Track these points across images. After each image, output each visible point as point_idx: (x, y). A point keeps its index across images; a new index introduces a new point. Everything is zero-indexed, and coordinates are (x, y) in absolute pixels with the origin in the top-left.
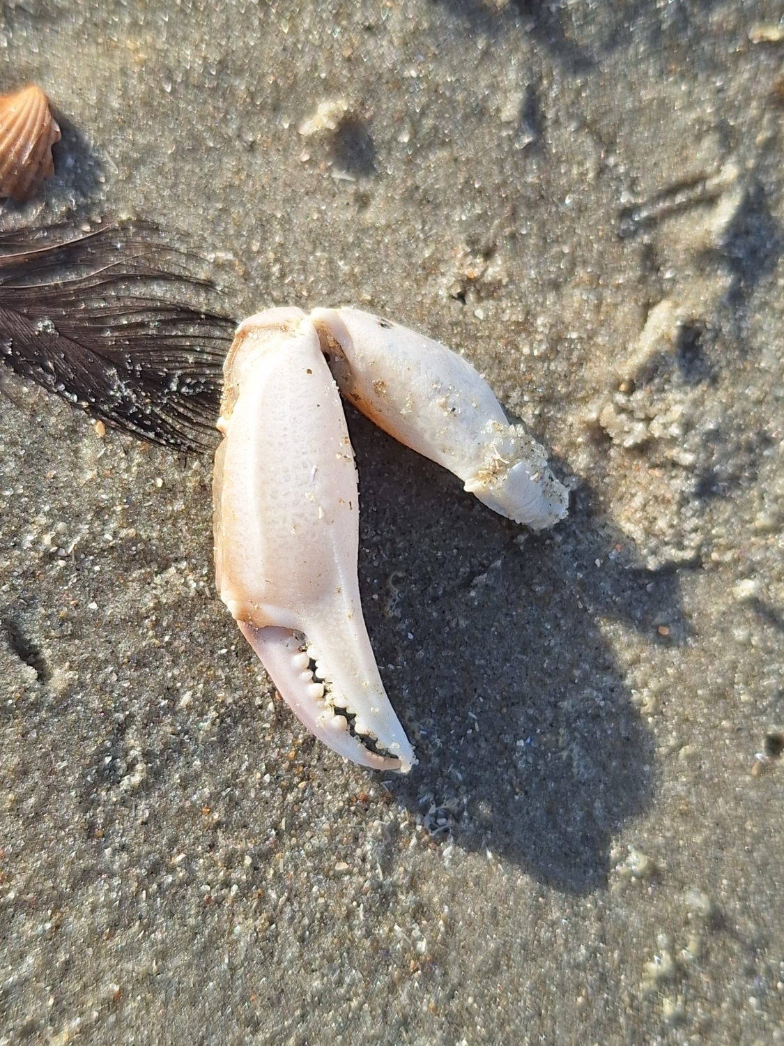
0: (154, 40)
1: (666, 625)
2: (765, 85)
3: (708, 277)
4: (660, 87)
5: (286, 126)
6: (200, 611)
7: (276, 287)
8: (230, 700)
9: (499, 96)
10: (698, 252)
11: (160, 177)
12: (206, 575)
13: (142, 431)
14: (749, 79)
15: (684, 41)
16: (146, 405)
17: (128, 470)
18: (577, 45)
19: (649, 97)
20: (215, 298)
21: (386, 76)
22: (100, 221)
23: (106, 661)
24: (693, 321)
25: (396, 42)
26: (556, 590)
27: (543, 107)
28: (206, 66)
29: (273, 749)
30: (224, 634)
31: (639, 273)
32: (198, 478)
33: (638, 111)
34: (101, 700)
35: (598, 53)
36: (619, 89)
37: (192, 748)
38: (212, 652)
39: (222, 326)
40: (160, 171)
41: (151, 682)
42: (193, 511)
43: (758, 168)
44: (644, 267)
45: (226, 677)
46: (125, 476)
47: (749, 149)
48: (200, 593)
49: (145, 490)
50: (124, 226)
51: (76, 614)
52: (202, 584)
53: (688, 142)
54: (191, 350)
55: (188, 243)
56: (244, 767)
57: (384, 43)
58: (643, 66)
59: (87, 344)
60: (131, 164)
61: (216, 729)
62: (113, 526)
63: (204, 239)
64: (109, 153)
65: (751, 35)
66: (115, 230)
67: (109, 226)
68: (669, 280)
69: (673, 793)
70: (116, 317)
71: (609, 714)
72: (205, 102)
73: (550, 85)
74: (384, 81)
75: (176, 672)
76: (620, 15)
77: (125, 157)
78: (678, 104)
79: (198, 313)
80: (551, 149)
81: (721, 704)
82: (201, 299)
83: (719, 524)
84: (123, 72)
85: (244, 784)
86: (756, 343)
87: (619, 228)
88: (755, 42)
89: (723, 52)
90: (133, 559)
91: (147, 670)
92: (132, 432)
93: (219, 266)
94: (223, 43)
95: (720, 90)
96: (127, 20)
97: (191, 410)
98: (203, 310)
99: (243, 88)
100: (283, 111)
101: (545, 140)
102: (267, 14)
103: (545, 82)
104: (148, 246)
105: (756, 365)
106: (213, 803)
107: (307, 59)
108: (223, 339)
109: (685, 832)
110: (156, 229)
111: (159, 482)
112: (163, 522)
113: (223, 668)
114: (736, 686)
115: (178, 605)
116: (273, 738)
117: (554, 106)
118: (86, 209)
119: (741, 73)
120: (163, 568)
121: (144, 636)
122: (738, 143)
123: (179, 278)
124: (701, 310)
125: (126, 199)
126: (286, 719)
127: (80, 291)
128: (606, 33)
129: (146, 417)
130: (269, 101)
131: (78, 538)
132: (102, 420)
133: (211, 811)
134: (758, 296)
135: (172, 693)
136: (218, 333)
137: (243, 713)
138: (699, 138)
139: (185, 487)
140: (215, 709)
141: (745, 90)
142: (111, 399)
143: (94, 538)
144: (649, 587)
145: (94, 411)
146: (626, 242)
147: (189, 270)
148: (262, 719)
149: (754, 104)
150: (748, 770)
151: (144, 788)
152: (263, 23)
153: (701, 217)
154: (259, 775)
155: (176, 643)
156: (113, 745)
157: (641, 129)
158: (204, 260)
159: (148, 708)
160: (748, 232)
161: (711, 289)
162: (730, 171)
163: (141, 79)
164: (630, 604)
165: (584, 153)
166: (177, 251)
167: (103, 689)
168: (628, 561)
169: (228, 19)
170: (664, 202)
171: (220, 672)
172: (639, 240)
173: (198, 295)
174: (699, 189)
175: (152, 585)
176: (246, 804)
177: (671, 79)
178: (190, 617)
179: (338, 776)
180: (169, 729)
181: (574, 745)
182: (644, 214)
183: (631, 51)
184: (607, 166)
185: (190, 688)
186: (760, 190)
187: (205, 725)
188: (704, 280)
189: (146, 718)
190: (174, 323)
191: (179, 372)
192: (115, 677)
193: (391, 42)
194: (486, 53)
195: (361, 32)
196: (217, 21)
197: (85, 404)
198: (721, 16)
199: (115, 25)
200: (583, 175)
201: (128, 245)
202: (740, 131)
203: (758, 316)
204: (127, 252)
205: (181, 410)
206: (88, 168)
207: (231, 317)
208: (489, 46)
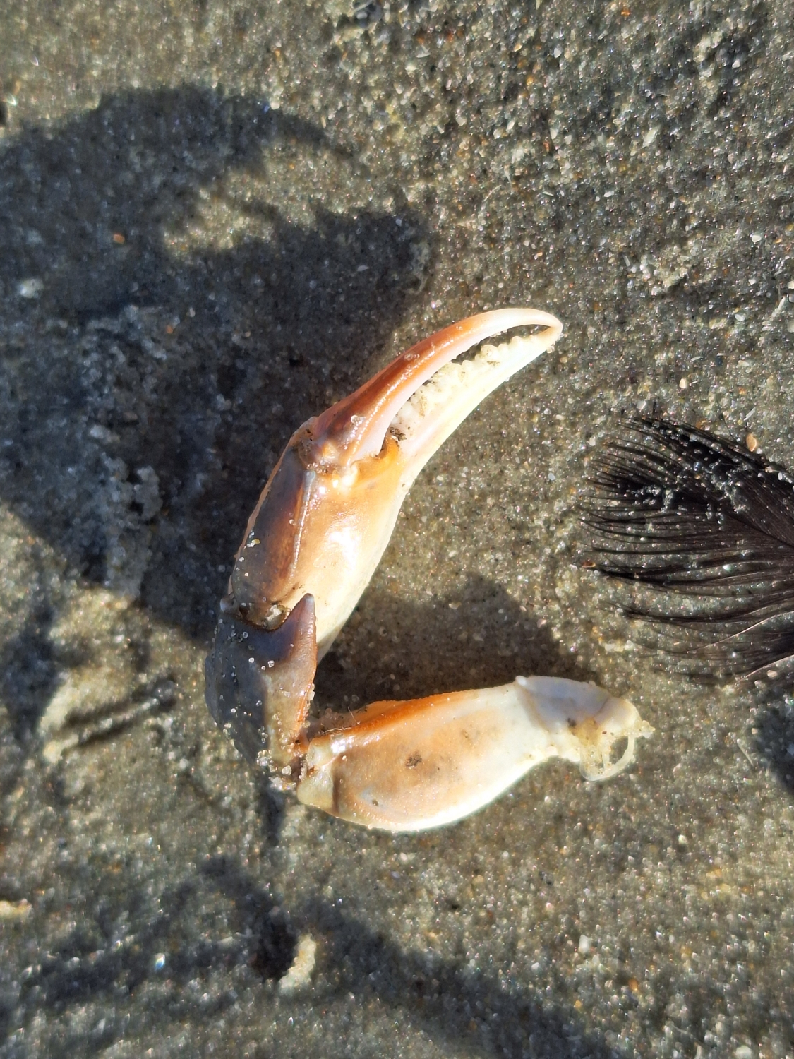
0: (699, 895)
1: (116, 245)
2: (14, 853)
3: (75, 637)
4: (129, 847)
5: (547, 798)
6: (635, 239)
7: (556, 615)
8: (600, 138)
9: (308, 834)
10: (88, 666)
11: (690, 737)
12: (628, 280)
13: (704, 441)
14: (32, 859)
15: (103, 900)
16: (700, 472)
17: (719, 397)
18: (222, 892)
19: (142, 836)
20: (624, 598)
21: (435, 853)
22: (756, 682)
23: (740, 175)
24: (91, 588)
25: (424, 892)
26: (238, 281)
27: (259, 822)
28: (638, 865)
29: (550, 85)
30: (607, 214)
31: (152, 641)
32: (639, 392)
33: (154, 820)
34: (745, 129)
35: (199, 883)
36: (175, 844)
37: (642, 83)
38: (621, 192)
39: (616, 566)
40: (689, 743)
41: (689, 154)
42: (644, 352)
43: (22, 760)
44: (146, 647)
45: (605, 164)
46: (722, 389)
47: (32, 780)
48: (636, 259)
49: (700, 375)
50: (728, 678)
51: (776, 228)
52: (633, 270)
53: (98, 786)
54: (651, 538)
55: (657, 662)
56: (583, 64)
57: (437, 892)
58: (150, 869)
59: (769, 540)
60: (723, 749)
61: (616, 104)
62: (734, 331)
63: (638, 666)
64: (748, 763)
65: (30, 907)
66: (740, 673)
67: (746, 678)
68: (118, 634)
69: (107, 57)
70: (735, 572)
71: (178, 143)
72: (639, 825)
73: (251, 848)
74: (437, 849)
75: (661, 168)
76: (174, 926)
77: (729, 758)
78: (110, 828)
79: (643, 580)
80: (250, 775)
81: (55, 159)
82: (639, 596)
83: (60, 360)
84: (733, 857)
85: (583, 44)
86: (22, 566)
87: (175, 689)
88: (25, 901)
89: (61, 888)
90: (713, 294)
91: (694, 169)
92: (713, 439)
93: (619, 635)
94: (619, 892)
95: (64, 846)
96: (730, 917)
97: (650, 469)
98: (637, 584)
99: (597, 841)
100: (552, 816)
101: (256, 787)
102: (570, 923)
103: (257, 850)
104: (701, 655)
105: (21, 541)
106: (618, 22)
107: (524, 873)
108: (615, 552)
109: (93, 14)
110: (693, 676)
111: (683, 384)
112: (678, 339)
113: (608, 174)
114: (39, 179)
115: (660, 245)
116: (551, 99)
117: (247, 824)
118: (771, 696)
119: (41, 866)
120: (677, 287)
121: (698, 207)
122: (44, 787)
123: (664, 619)
124: (83, 600)
125: (728, 709)
126: (537, 120)
127: (778, 600)
128: (189, 906)
129: (700, 457)
130: (566, 827)
131: (774, 315)
132: (750, 452)
133: (619, 12)
134: (20, 619)
135: (666, 144)
136: (620, 558)
137: (585, 124)
138: (87, 791)
139: (654, 380)
140: (615, 127)
141: (36, 847)
142: (740, 476)
143: (756, 316)
144: (135, 287)
145: (759, 463)
146: (166, 675)
147: (655, 630)
148: (564, 119)
149: (26, 832)
150: (24, 86)
151: (694, 34)
152: (574, 913)
153: (83, 704)
154: (567, 56)
155: (661, 200)
156: (731, 81)
157: (151, 800)
158: (638, 642)
159: (692, 124)
160: (32, 688)
161: (72, 624)
162: (52, 753)
163: (714, 848)
164: (156, 267)
165: (213, 772)
166: (668, 652)
167: (743, 144)
168: (159, 315)
169: (615, 917)
170: (124, 720)
171: (612, 170)
172: (152, 677)
173: (643, 601)
174: (87, 733)
175: (689, 266)
176: (580, 22)
177: (118, 856)
178: (646, 231)
179: (478, 60)
180: (668, 102)
181: (216, 106)
182: (146, 706)
183: (162, 887)
184: (188, 758)
185: (645, 150)
186: (19, 738)
187: (627, 109)
188: (79, 634)
189: (694, 114)
190: (670, 568)
191: (663, 512)
192: (730, 158)
193: (430, 892)
194: (323, 881)
195: (463, 903)
196: (627, 916)
197: (770, 470)
198: (62, 928)
199: (744, 911)
200: (215, 747)
201: (724, 655)
202: (41, 802)
203: (20, 596)
204: (724, 648)
205: (660, 469)
206: (772, 744)
207: (605, 578)
208: (320, 889)
